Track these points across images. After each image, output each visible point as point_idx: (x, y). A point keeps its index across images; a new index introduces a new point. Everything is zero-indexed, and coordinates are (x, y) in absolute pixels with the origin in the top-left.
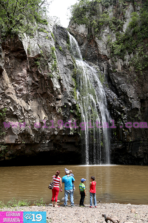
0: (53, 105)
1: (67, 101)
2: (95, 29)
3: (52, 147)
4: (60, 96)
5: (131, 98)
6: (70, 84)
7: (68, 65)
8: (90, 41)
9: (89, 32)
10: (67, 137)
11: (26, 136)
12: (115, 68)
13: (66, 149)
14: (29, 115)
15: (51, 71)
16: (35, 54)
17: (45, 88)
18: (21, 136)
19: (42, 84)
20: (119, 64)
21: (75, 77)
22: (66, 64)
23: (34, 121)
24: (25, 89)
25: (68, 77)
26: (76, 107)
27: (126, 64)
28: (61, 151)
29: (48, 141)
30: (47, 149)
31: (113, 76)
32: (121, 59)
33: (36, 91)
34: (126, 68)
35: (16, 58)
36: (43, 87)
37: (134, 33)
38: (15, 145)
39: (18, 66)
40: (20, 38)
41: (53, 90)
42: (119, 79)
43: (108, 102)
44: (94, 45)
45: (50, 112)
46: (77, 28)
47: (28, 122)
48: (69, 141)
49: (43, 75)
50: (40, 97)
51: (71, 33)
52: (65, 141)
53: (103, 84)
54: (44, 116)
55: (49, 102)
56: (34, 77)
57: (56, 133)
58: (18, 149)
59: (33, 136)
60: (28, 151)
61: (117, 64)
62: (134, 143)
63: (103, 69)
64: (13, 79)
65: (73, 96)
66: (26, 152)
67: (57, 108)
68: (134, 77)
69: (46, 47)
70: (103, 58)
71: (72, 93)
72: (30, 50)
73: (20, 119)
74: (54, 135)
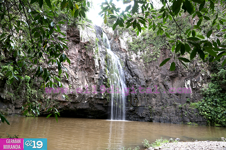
0: (93, 77)
1: (102, 75)
2: (119, 32)
3: (88, 106)
4: (98, 72)
5: (140, 79)
6: (104, 65)
7: (103, 52)
8: (115, 39)
9: (115, 33)
10: (99, 100)
11: (72, 97)
12: (131, 59)
13: (97, 108)
14: (77, 82)
15: (94, 54)
16: (86, 41)
17: (89, 65)
18: (69, 96)
19: (87, 61)
20: (134, 56)
21: (106, 60)
22: (101, 51)
23: (79, 87)
24: (75, 63)
25: (102, 59)
26: (107, 80)
27: (138, 57)
28: (93, 109)
29: (86, 102)
30: (85, 107)
31: (129, 63)
32: (135, 53)
33: (82, 66)
34: (138, 60)
35: (73, 41)
36: (88, 64)
37: (144, 40)
38: (64, 102)
39: (73, 47)
40: (79, 29)
41: (95, 67)
42: (134, 66)
43: (126, 80)
44: (118, 42)
45: (90, 81)
46: (108, 29)
47: (75, 87)
48: (100, 103)
49: (89, 55)
50: (84, 70)
51: (103, 31)
52: (97, 102)
53: (123, 67)
54: (86, 83)
55: (91, 75)
56: (83, 56)
57: (92, 96)
58: (66, 105)
59: (78, 97)
60: (72, 107)
61: (132, 56)
62: (140, 107)
63: (123, 58)
64: (69, 56)
65: (105, 73)
66: (70, 108)
67: (95, 79)
68: (142, 66)
69: (92, 37)
70: (123, 50)
71: (105, 70)
72: (82, 38)
73: (70, 84)
74: (91, 98)
